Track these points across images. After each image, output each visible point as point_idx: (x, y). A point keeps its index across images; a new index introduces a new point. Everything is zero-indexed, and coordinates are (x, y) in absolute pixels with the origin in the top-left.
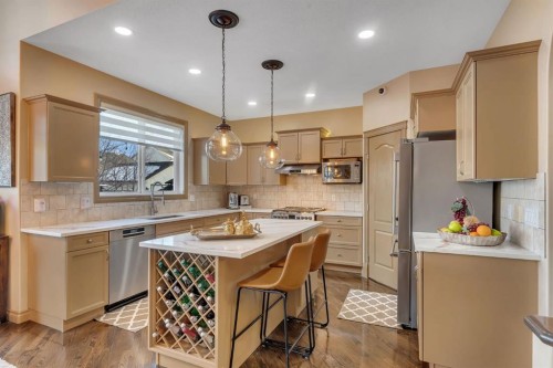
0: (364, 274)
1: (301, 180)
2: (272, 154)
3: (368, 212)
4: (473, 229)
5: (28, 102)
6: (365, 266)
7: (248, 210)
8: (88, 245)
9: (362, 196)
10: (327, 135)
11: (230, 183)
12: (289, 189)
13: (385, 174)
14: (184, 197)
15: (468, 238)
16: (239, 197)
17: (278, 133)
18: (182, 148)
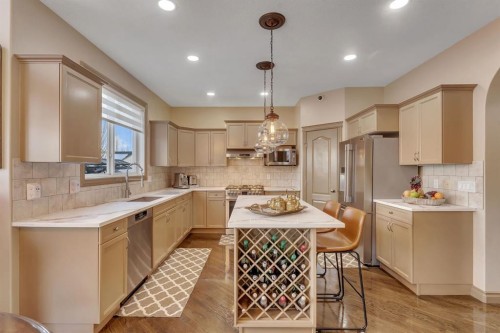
3: (306, 187)
4: (432, 195)
8: (116, 233)
11: (180, 165)
14: (145, 178)
16: (188, 177)
17: (227, 122)
18: (142, 129)
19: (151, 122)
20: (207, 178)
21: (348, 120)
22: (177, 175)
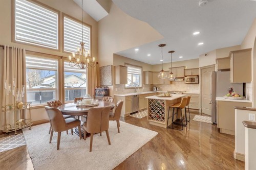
0: (200, 111)
1: (176, 83)
2: (171, 76)
3: (201, 92)
4: (234, 95)
5: (114, 67)
6: (200, 109)
7: (160, 92)
9: (199, 87)
10: (186, 68)
11: (154, 84)
12: (173, 85)
13: (207, 81)
14: (142, 88)
15: (232, 98)
16: (157, 88)
17: (169, 68)
18: (141, 74)
19: (144, 72)
22: (153, 87)
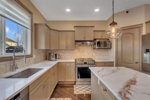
16: (56, 55)
17: (75, 27)
18: (29, 27)
19: (35, 24)
20: (65, 55)
21: (146, 23)
22: (50, 54)
